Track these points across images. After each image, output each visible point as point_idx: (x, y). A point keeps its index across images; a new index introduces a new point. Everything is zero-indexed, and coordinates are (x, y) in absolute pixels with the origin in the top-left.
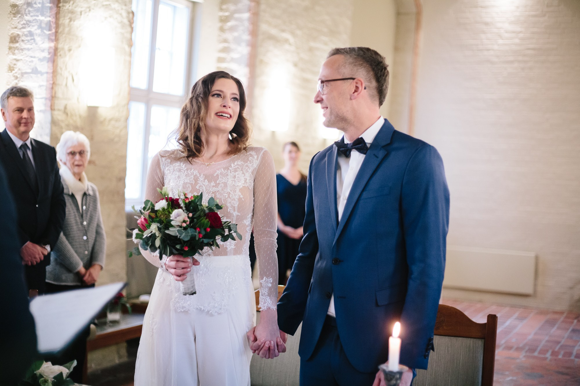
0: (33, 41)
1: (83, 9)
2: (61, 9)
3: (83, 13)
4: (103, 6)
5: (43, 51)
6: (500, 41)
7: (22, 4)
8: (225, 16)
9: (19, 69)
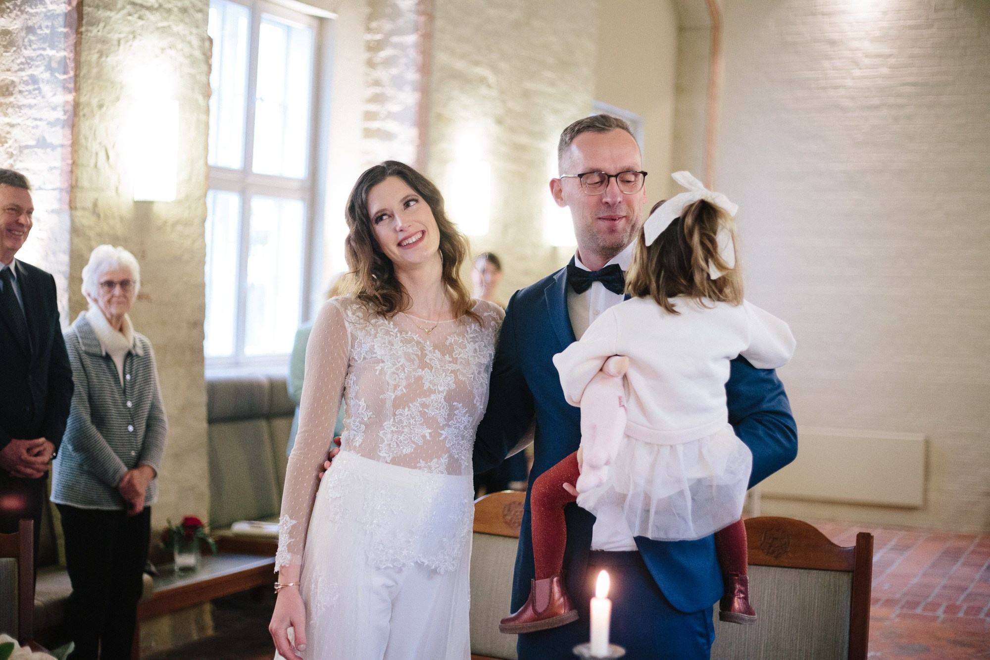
0: (37, 92)
1: (122, 36)
2: (83, 36)
3: (122, 42)
4: (158, 29)
5: (54, 108)
6: (857, 72)
7: (18, 30)
8: (375, 41)
9: (16, 141)
